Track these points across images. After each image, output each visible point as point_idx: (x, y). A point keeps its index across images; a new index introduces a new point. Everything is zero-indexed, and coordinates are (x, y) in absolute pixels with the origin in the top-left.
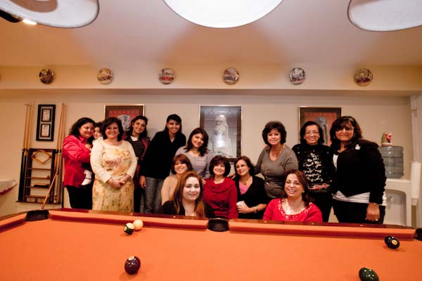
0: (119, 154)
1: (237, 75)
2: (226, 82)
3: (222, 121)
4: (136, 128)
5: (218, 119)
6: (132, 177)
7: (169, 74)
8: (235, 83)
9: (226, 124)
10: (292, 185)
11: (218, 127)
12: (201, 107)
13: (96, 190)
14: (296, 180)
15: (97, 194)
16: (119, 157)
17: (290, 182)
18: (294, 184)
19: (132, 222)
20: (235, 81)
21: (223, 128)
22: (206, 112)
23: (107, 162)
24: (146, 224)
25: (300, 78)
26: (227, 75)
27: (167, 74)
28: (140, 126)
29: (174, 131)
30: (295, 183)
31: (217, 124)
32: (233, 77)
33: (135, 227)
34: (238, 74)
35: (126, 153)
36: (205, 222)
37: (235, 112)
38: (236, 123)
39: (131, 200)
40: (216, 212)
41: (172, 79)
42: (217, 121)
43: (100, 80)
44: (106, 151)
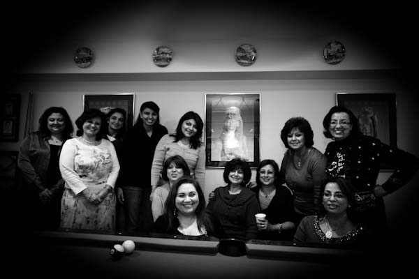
0: (96, 157)
1: (253, 53)
2: (240, 63)
3: (234, 114)
4: (112, 123)
5: (229, 111)
6: (113, 187)
7: (166, 54)
8: (251, 64)
9: (239, 117)
10: (332, 198)
11: (229, 121)
12: (207, 95)
13: (66, 203)
14: (338, 190)
15: (67, 208)
16: (97, 160)
17: (329, 194)
18: (334, 196)
19: (121, 243)
20: (252, 62)
21: (235, 123)
22: (214, 102)
23: (81, 167)
24: (139, 246)
25: (338, 55)
26: (240, 54)
27: (163, 53)
28: (117, 121)
29: (149, 122)
30: (337, 194)
31: (228, 118)
32: (248, 56)
33: (125, 249)
34: (255, 52)
35: (106, 156)
36: (214, 244)
37: (251, 102)
38: (252, 116)
39: (113, 217)
40: (227, 232)
41: (170, 59)
42: (228, 114)
43: (77, 62)
44: (79, 152)
